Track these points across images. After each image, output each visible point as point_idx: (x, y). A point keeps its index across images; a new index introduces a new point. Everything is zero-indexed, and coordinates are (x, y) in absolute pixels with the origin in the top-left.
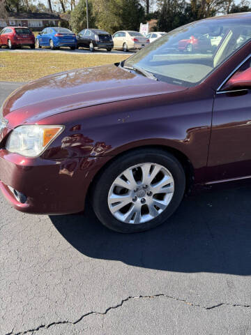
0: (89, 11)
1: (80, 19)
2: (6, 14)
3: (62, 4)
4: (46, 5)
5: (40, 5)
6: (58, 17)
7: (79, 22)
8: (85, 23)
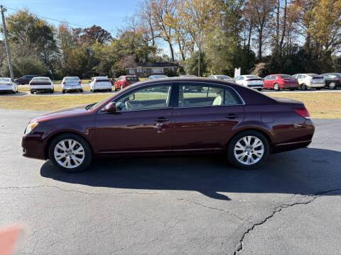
0: (201, 60)
1: (193, 66)
2: (135, 64)
3: (183, 55)
4: (170, 56)
5: (165, 56)
6: (177, 65)
7: (192, 69)
8: (197, 69)
